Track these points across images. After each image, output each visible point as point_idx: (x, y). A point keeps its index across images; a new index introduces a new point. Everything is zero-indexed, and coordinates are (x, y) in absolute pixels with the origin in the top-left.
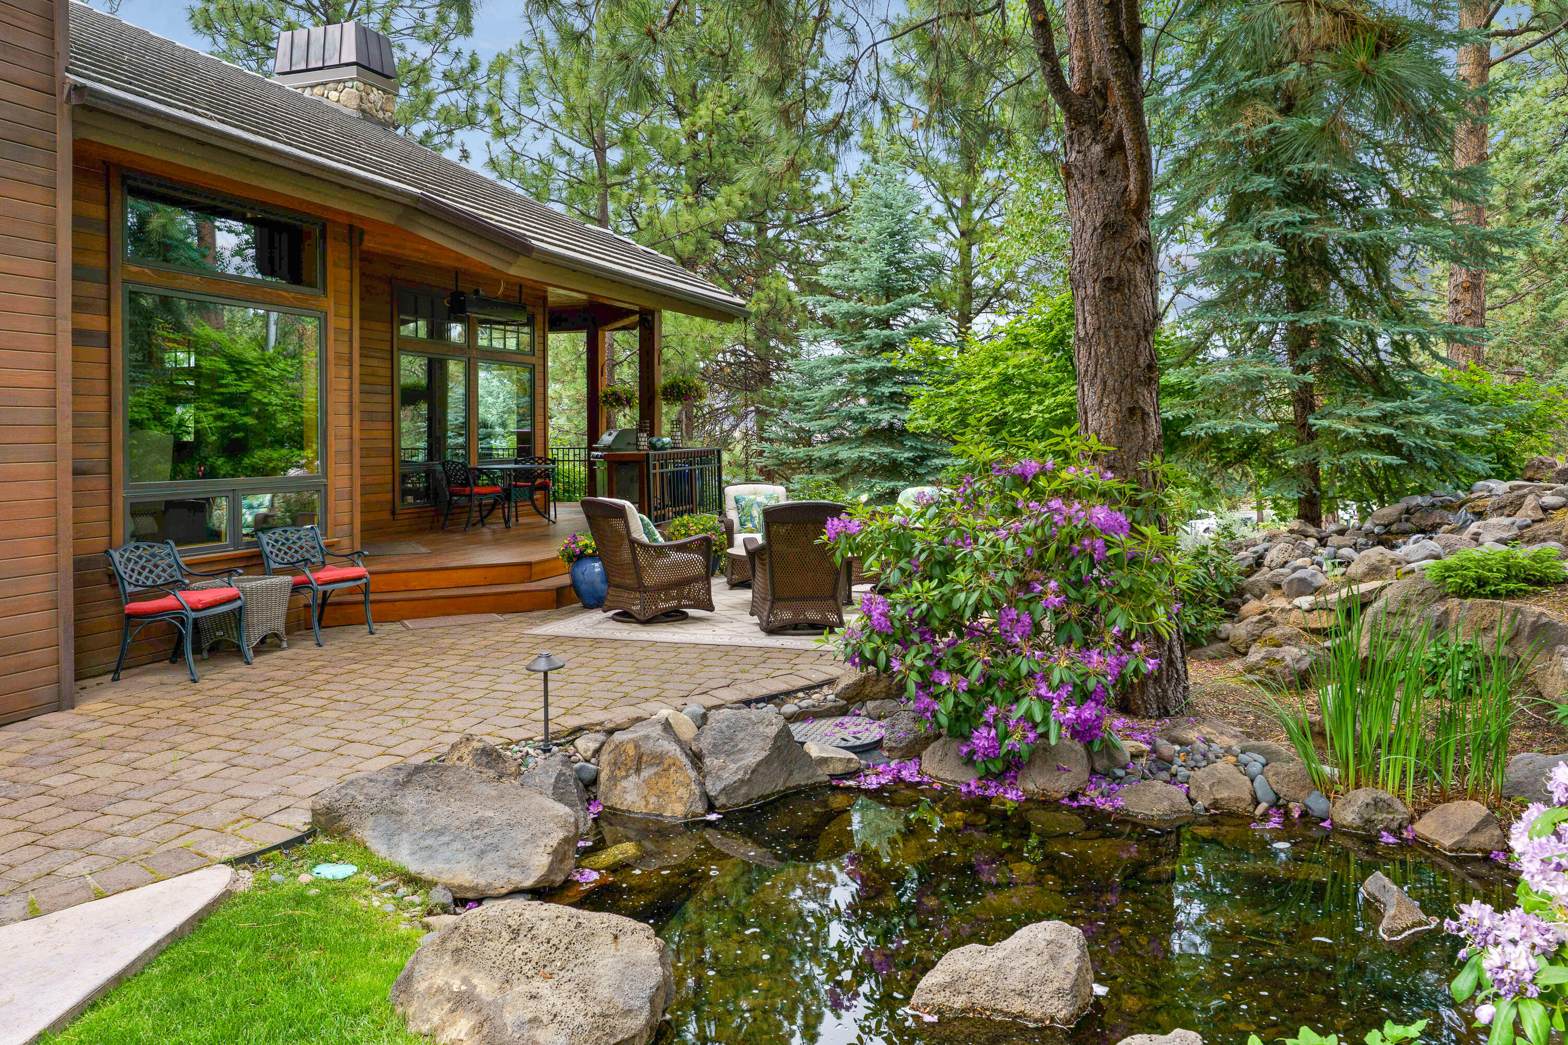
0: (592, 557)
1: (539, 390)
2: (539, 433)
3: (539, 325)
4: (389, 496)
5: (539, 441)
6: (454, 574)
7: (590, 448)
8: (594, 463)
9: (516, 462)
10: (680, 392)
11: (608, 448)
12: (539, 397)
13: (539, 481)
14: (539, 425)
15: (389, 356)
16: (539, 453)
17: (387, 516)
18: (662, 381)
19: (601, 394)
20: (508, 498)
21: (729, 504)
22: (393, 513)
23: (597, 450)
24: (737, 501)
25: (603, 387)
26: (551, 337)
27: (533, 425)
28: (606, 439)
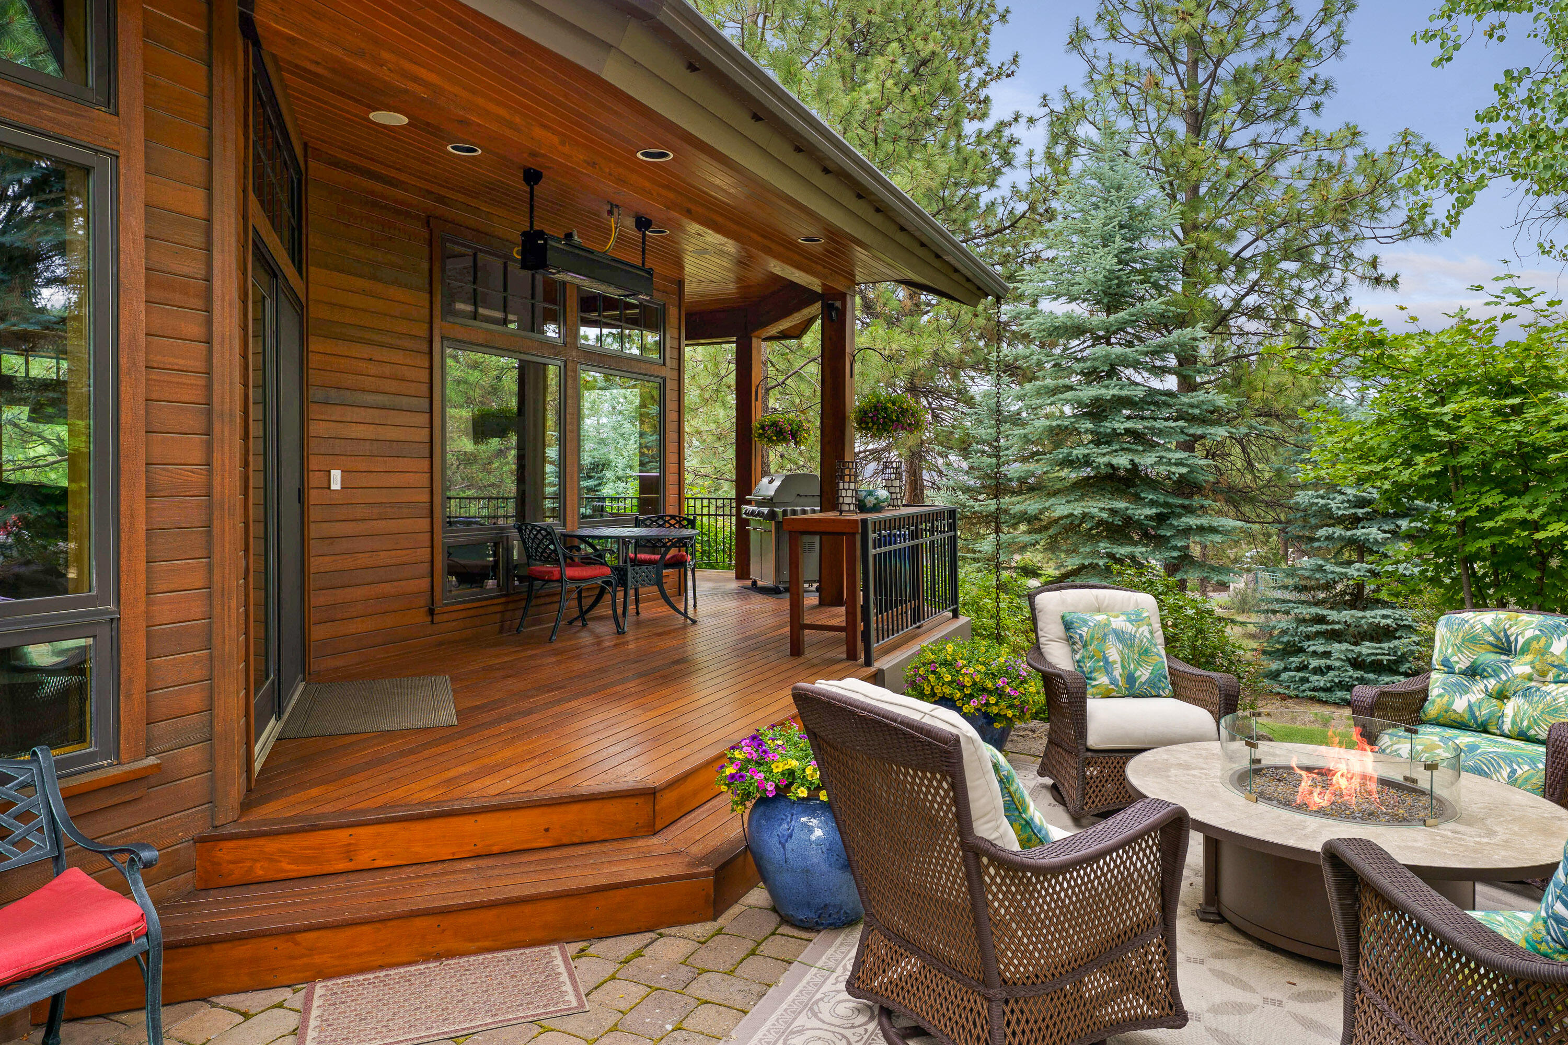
0: (808, 805)
1: (671, 426)
2: (671, 478)
3: (671, 333)
4: (425, 584)
5: (672, 489)
6: (467, 824)
7: (741, 499)
8: (747, 522)
9: (638, 523)
10: (887, 418)
11: (769, 502)
12: (672, 436)
13: (673, 552)
14: (672, 468)
15: (425, 347)
16: (671, 509)
17: (421, 617)
18: (855, 401)
19: (755, 424)
20: (623, 581)
21: (1050, 629)
22: (431, 612)
23: (749, 503)
24: (1068, 626)
25: (758, 417)
26: (688, 351)
27: (663, 468)
28: (767, 487)
